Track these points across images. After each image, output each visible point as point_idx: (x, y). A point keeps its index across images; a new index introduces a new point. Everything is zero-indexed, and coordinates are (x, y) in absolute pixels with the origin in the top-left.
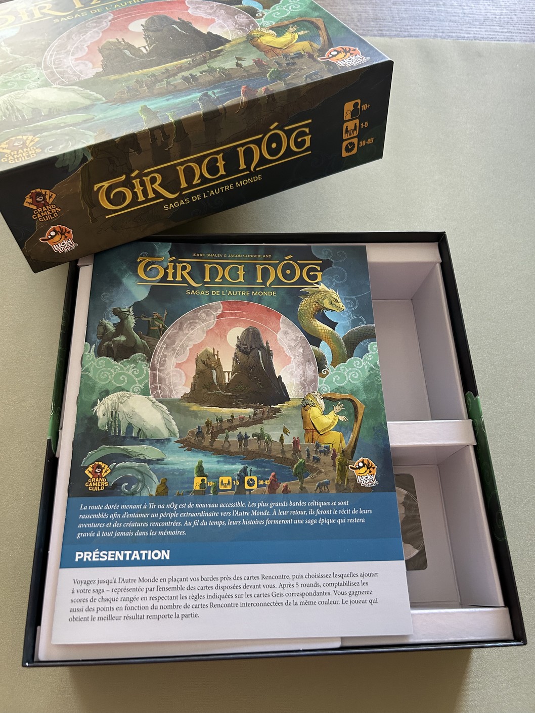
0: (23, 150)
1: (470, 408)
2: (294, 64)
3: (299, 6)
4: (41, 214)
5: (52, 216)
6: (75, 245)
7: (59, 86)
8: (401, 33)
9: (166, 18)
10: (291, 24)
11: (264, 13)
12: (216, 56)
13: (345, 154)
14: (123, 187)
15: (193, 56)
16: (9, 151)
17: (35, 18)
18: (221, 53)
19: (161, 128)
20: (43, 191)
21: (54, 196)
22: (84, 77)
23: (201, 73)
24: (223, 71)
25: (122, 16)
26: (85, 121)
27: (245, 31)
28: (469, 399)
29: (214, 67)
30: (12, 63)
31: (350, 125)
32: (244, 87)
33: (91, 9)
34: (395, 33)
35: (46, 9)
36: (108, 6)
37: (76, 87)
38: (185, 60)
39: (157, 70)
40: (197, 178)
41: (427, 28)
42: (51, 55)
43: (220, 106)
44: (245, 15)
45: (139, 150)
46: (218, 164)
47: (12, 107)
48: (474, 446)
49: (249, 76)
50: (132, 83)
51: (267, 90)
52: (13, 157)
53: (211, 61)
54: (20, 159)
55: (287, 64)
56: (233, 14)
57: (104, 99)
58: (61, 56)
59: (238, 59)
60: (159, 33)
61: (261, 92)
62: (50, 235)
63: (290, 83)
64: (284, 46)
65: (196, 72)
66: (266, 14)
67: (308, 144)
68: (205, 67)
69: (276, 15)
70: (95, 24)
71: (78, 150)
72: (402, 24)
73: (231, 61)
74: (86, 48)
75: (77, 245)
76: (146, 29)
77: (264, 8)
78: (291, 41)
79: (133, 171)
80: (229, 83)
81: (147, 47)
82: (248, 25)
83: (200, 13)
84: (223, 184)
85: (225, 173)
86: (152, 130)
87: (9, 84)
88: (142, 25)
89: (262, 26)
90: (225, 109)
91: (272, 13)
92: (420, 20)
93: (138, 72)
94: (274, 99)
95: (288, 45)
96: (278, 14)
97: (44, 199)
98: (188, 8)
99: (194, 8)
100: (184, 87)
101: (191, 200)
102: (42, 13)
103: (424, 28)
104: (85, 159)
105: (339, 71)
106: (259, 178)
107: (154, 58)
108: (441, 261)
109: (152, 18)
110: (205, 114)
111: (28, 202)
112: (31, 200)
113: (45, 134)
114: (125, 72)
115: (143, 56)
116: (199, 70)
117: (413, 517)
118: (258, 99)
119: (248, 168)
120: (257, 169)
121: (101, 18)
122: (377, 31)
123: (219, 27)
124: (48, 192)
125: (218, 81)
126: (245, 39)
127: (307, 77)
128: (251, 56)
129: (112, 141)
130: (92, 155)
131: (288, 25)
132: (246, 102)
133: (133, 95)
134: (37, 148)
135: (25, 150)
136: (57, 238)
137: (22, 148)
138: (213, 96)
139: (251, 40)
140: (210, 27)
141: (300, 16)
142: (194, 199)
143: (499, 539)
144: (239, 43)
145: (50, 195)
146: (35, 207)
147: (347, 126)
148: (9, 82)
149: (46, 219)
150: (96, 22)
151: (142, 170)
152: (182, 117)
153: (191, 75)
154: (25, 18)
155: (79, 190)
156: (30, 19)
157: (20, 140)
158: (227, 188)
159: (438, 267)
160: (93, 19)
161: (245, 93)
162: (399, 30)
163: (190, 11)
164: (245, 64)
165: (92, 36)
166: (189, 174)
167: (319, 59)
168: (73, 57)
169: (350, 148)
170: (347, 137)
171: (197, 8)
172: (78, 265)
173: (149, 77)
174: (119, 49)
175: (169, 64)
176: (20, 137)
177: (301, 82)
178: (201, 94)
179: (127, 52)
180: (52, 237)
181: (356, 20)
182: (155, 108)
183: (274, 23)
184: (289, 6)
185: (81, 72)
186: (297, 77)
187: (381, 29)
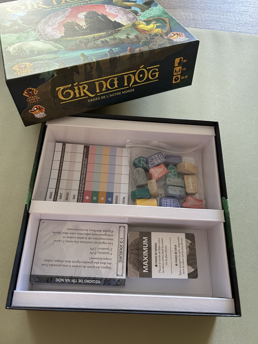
0: (25, 69)
1: (223, 205)
2: (153, 39)
3: (158, 12)
4: (31, 100)
5: (36, 101)
6: (45, 115)
7: (43, 41)
8: (205, 27)
9: (95, 12)
10: (153, 20)
11: (141, 14)
12: (118, 32)
13: (174, 82)
14: (70, 90)
15: (107, 31)
16: (18, 69)
17: (34, 8)
18: (120, 31)
19: (90, 64)
20: (33, 89)
21: (37, 91)
22: (55, 38)
23: (110, 39)
24: (120, 39)
25: (75, 10)
26: (55, 58)
27: (132, 22)
28: (223, 200)
29: (116, 37)
30: (22, 28)
31: (177, 69)
32: (129, 47)
33: (61, 6)
34: (202, 27)
35: (40, 4)
36: (69, 5)
37: (51, 42)
38: (103, 33)
39: (89, 37)
40: (104, 88)
41: (218, 25)
42: (41, 26)
43: (117, 56)
44: (133, 14)
45: (78, 73)
46: (114, 83)
47: (21, 49)
48: (224, 222)
49: (132, 43)
50: (78, 42)
51: (140, 50)
52: (20, 72)
53: (115, 34)
54: (23, 73)
55: (150, 38)
56: (127, 13)
57: (64, 48)
58: (45, 27)
59: (127, 34)
60: (92, 20)
61: (137, 50)
62: (34, 109)
63: (151, 47)
64: (150, 30)
65: (108, 39)
66: (142, 14)
67: (157, 76)
68: (112, 37)
69: (147, 15)
70: (62, 13)
71: (51, 71)
72: (206, 23)
73: (124, 35)
74: (58, 24)
75: (46, 115)
76: (86, 17)
77: (141, 11)
78: (153, 28)
79: (75, 83)
80: (122, 45)
81: (86, 26)
82: (133, 19)
83: (112, 12)
84: (116, 92)
85: (117, 87)
86: (85, 65)
87: (20, 38)
88: (84, 15)
89: (140, 20)
90: (120, 57)
91: (145, 14)
92: (215, 22)
93: (81, 37)
94: (143, 55)
95: (151, 30)
96: (148, 14)
97: (33, 93)
98: (106, 9)
99: (109, 9)
100: (101, 46)
101: (101, 98)
102: (38, 6)
103: (216, 25)
104: (53, 75)
105: (174, 44)
106: (133, 90)
107: (88, 31)
108: (215, 135)
109: (89, 12)
110: (110, 59)
111: (25, 94)
112: (27, 93)
113: (35, 63)
114: (75, 36)
115: (84, 30)
116: (109, 38)
117: (193, 253)
118: (135, 54)
119: (128, 85)
120: (132, 86)
121: (65, 10)
122: (194, 25)
123: (120, 19)
124: (35, 89)
125: (118, 44)
126: (131, 25)
127: (159, 45)
128: (134, 33)
129: (66, 68)
130: (57, 74)
131: (152, 20)
132: (130, 55)
133: (78, 48)
134: (31, 69)
135: (26, 69)
136: (37, 111)
137: (24, 69)
138: (115, 51)
139: (134, 26)
140: (115, 18)
141: (158, 16)
142: (102, 97)
143: (232, 267)
144: (128, 27)
145: (36, 91)
146: (28, 96)
147: (176, 69)
148: (20, 37)
149: (33, 102)
150: (63, 12)
151: (79, 82)
152: (99, 60)
153: (105, 40)
154: (30, 7)
155: (49, 90)
156: (32, 8)
157: (24, 64)
158: (118, 94)
159: (214, 138)
160: (61, 11)
161: (130, 51)
162: (204, 25)
163: (107, 10)
164: (130, 37)
165: (60, 18)
166: (101, 86)
167: (165, 37)
168: (51, 28)
169: (177, 79)
170: (175, 74)
171: (110, 9)
172: (46, 124)
173: (86, 40)
174: (73, 25)
175: (96, 34)
176: (24, 63)
177: (156, 47)
178: (109, 49)
179: (76, 28)
180: (35, 110)
181: (184, 19)
182: (87, 54)
183: (145, 19)
184: (153, 11)
185: (54, 35)
186: (154, 45)
187: (196, 24)
